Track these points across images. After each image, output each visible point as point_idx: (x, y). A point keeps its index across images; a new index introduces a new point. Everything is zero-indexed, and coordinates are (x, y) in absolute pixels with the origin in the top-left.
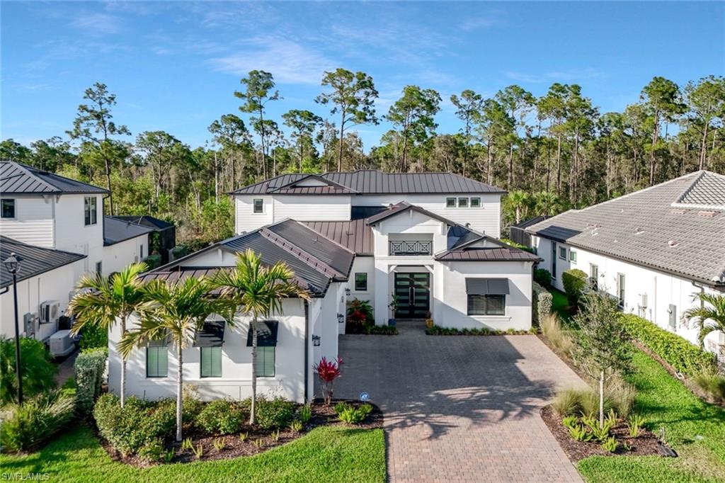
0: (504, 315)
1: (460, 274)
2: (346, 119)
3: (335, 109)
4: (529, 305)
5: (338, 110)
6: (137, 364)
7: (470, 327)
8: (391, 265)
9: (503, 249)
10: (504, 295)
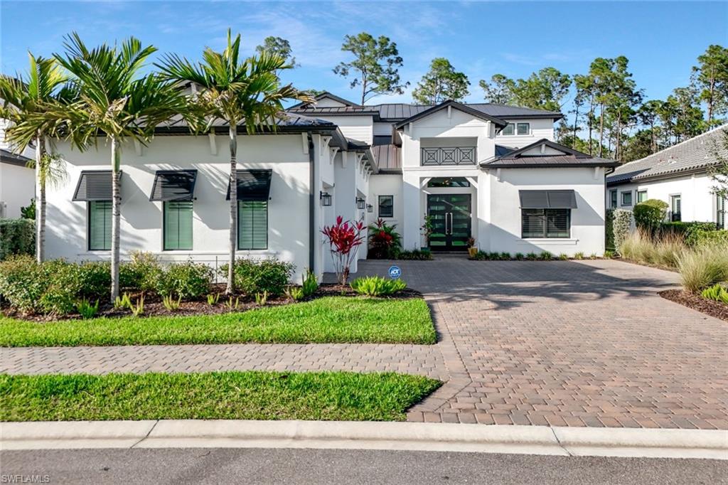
0: (569, 237)
1: (512, 186)
2: (368, 89)
3: (356, 80)
4: (602, 225)
5: (359, 82)
6: (73, 230)
7: (525, 252)
8: (424, 178)
9: (567, 156)
10: (570, 210)
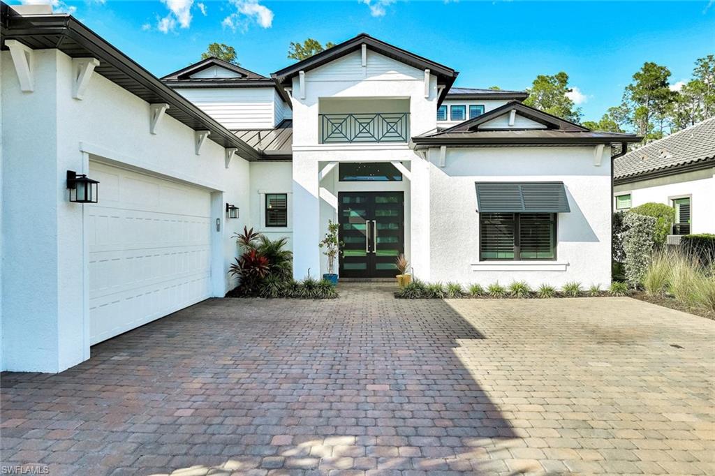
0: (555, 259)
1: (465, 176)
7: (486, 284)
8: (326, 163)
10: (555, 215)
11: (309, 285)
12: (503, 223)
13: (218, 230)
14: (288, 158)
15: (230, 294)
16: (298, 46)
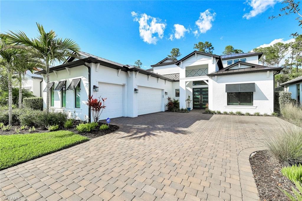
7: (228, 111)
8: (187, 82)
10: (253, 92)
11: (182, 110)
12: (235, 95)
13: (163, 97)
14: (179, 81)
15: (166, 111)
16: (196, 45)
